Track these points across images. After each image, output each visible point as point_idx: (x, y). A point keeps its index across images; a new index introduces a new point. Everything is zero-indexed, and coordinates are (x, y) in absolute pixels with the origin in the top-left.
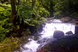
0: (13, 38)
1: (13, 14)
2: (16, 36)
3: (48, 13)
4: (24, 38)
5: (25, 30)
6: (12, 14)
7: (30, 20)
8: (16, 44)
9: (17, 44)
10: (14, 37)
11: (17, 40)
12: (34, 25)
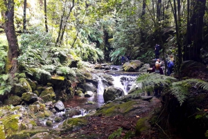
0: (12, 107)
1: (13, 55)
2: (21, 102)
3: (99, 53)
4: (38, 106)
5: (42, 90)
6: (9, 55)
7: (52, 67)
8: (15, 119)
9: (21, 118)
10: (15, 106)
11: (21, 111)
12: (62, 78)
